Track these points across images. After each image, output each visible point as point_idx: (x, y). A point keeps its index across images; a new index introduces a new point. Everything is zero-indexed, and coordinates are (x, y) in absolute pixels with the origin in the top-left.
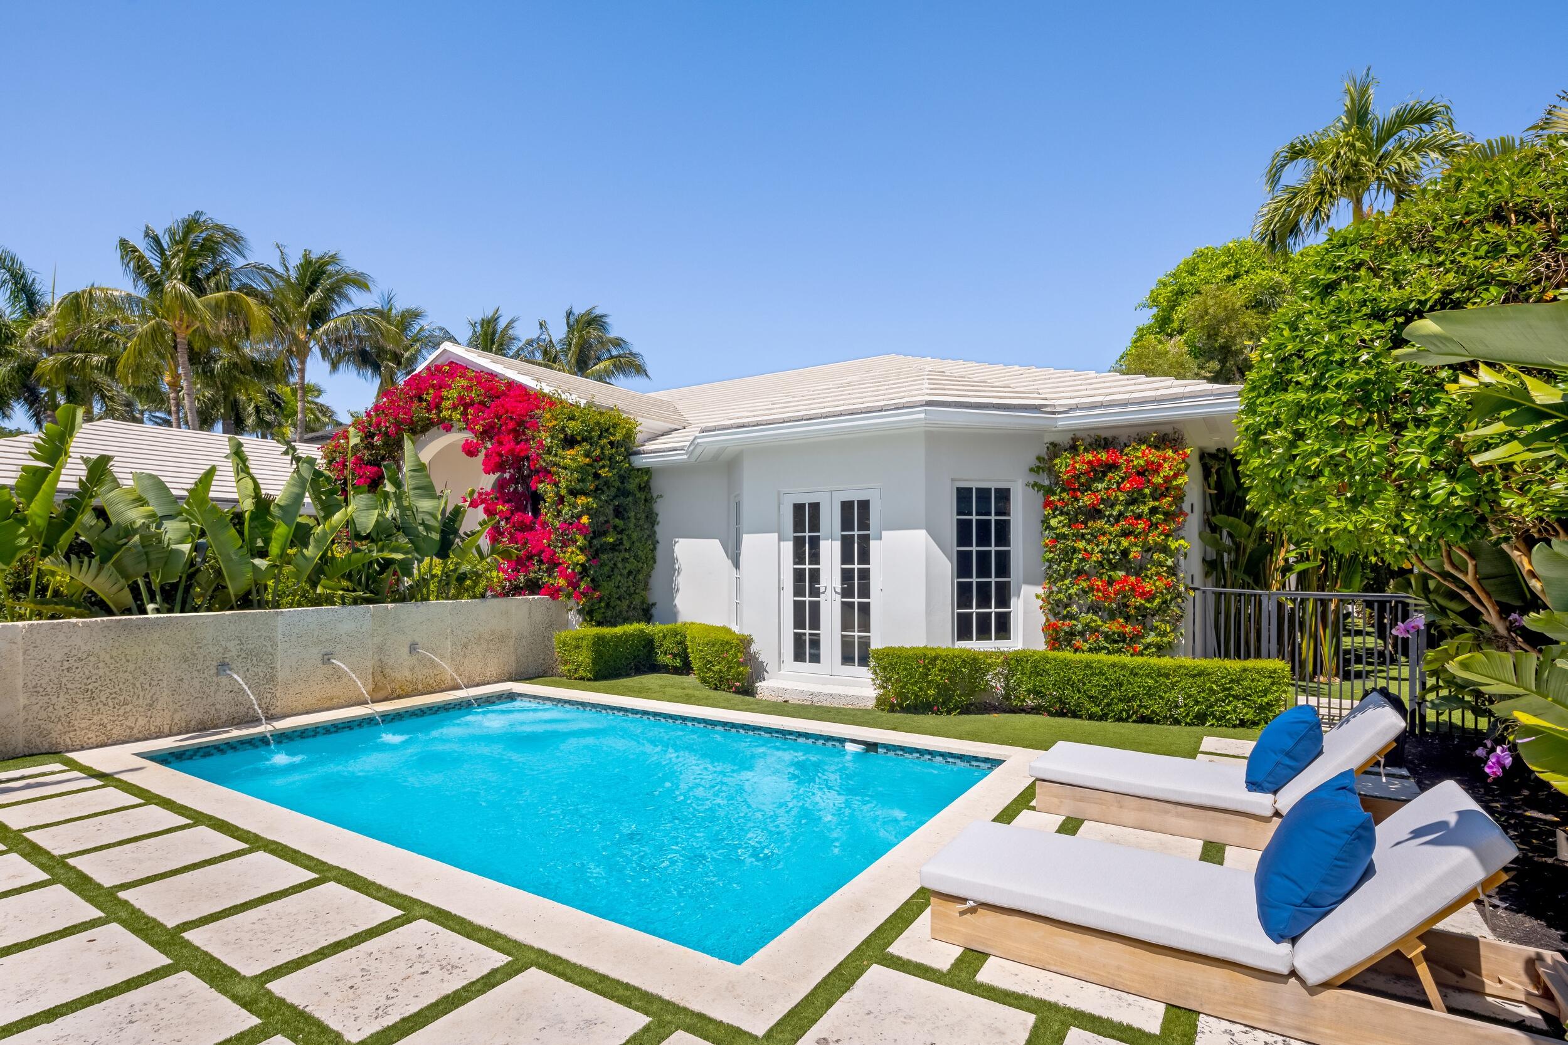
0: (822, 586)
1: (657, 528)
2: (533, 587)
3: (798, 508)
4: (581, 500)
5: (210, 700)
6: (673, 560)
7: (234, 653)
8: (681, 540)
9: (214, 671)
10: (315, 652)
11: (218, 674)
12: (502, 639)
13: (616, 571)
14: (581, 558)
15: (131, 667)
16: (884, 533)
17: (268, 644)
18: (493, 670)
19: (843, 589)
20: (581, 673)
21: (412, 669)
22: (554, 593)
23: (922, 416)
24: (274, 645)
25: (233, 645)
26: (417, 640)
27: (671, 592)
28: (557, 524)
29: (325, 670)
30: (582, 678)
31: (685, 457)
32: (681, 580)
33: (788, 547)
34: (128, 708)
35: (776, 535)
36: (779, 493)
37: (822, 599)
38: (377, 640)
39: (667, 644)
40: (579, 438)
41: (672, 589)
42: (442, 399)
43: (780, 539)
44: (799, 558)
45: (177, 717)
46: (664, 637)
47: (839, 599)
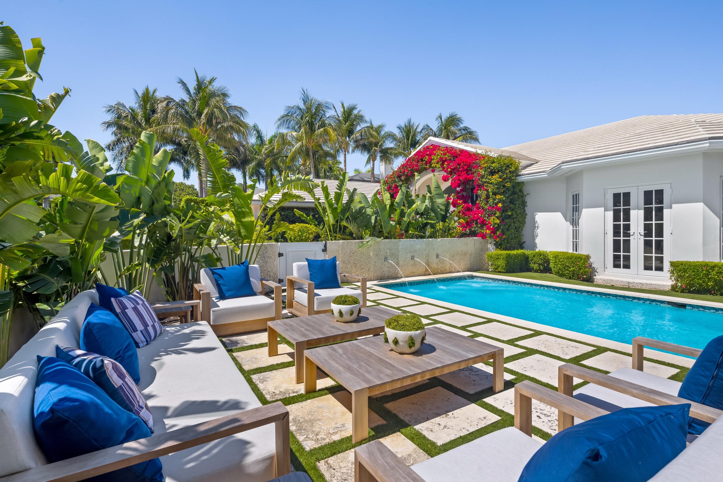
0: (631, 232)
1: (526, 208)
2: (473, 234)
3: (616, 196)
4: (498, 197)
5: (383, 269)
6: (534, 222)
7: (388, 254)
8: (539, 213)
9: (383, 260)
10: (409, 256)
11: (385, 261)
12: (465, 254)
13: (511, 227)
14: (498, 221)
15: (364, 257)
16: (673, 205)
17: (397, 251)
18: (462, 266)
19: (645, 233)
20: (499, 269)
21: (437, 264)
22: (483, 236)
23: (708, 145)
24: (399, 252)
25: (388, 251)
26: (439, 253)
27: (534, 237)
28: (486, 207)
29: (412, 262)
30: (500, 272)
31: (546, 175)
32: (539, 231)
33: (610, 214)
34: (364, 270)
35: (603, 209)
36: (605, 188)
37: (631, 238)
38: (427, 252)
39: (535, 259)
40: (496, 171)
41: (534, 235)
42: (432, 160)
43: (606, 210)
44: (616, 218)
45: (375, 274)
46: (534, 256)
47: (642, 238)
